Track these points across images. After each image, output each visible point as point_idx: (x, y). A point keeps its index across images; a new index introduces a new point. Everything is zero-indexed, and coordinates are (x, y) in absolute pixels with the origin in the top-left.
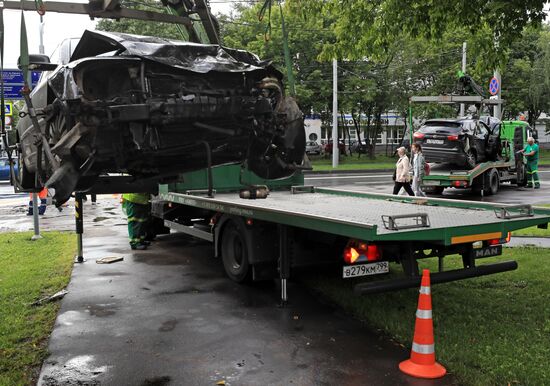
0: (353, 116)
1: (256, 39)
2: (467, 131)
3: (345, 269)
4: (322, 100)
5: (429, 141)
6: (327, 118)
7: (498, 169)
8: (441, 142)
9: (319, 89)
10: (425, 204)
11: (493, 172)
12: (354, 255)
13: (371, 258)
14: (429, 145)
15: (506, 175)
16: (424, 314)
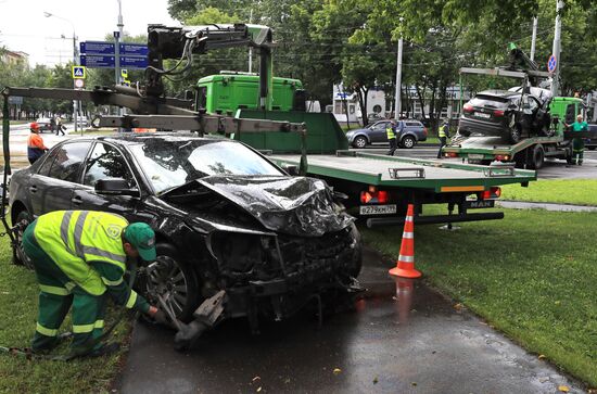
0: (418, 89)
1: (322, 9)
2: (514, 106)
3: (362, 208)
4: (386, 72)
5: (477, 114)
6: (389, 90)
7: (543, 144)
8: (488, 116)
9: (383, 61)
10: (440, 166)
11: (537, 147)
12: (368, 198)
13: (381, 201)
14: (476, 118)
15: (552, 151)
16: (408, 235)
